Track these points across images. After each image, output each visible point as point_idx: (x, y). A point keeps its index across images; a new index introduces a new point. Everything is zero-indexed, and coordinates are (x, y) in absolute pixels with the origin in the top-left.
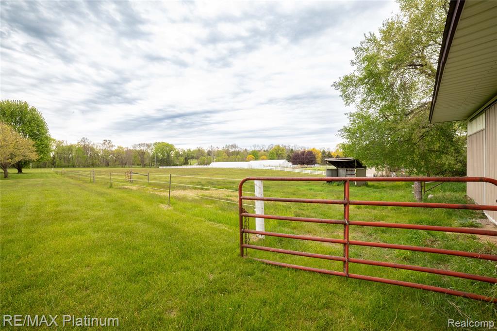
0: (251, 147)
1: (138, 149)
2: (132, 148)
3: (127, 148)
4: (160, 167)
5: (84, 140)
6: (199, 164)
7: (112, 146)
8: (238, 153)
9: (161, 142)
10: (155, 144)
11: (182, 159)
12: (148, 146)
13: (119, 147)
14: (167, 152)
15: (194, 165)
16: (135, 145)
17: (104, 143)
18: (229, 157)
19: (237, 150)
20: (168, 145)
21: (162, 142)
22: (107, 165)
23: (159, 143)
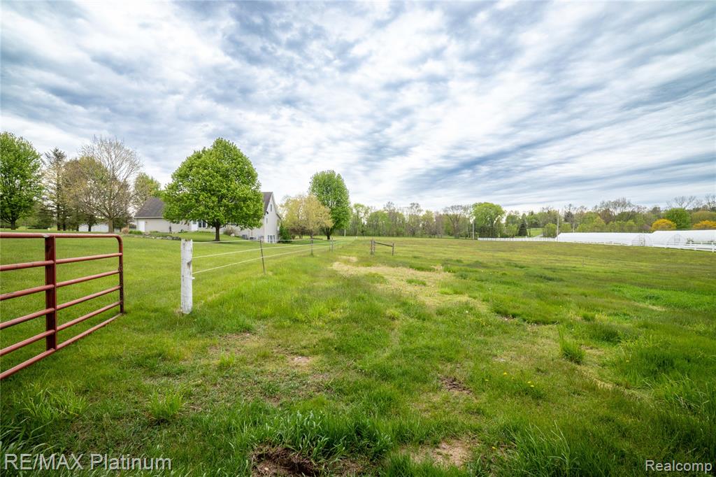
0: (668, 202)
1: (451, 213)
2: (442, 213)
3: (437, 213)
4: (479, 239)
5: (389, 204)
6: (544, 236)
7: (420, 211)
8: (631, 216)
9: (483, 202)
10: (475, 205)
11: (515, 228)
12: (465, 209)
13: (427, 212)
14: (491, 217)
15: (536, 237)
16: (447, 208)
17: (412, 208)
18: (607, 223)
19: (628, 210)
20: (492, 206)
21: (485, 203)
22: (413, 234)
23: (480, 204)
